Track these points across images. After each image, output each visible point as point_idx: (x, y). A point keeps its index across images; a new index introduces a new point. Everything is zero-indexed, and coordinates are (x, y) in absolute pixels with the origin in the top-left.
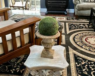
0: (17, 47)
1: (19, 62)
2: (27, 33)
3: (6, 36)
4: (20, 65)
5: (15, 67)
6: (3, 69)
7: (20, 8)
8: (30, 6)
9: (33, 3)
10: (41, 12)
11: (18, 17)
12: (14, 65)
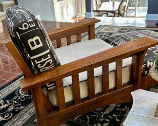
0: (109, 88)
1: (107, 112)
2: (127, 66)
3: (94, 69)
4: (109, 119)
5: (101, 120)
6: (82, 120)
7: (109, 13)
8: (127, 9)
9: (132, 3)
10: (147, 21)
11: (105, 30)
12: (100, 117)
